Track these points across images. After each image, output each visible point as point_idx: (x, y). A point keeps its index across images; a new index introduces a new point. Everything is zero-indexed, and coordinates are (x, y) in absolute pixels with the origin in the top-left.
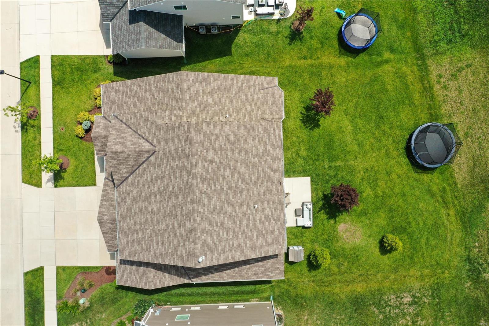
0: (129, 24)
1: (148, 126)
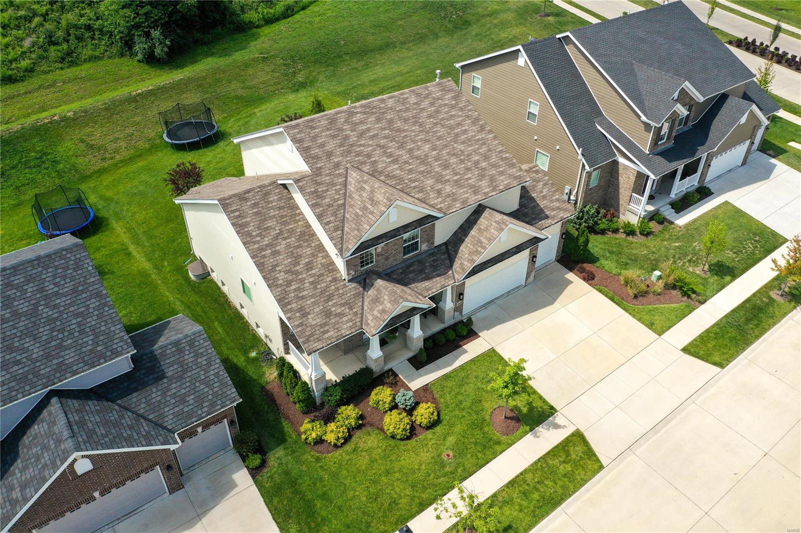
0: (165, 380)
1: (324, 189)
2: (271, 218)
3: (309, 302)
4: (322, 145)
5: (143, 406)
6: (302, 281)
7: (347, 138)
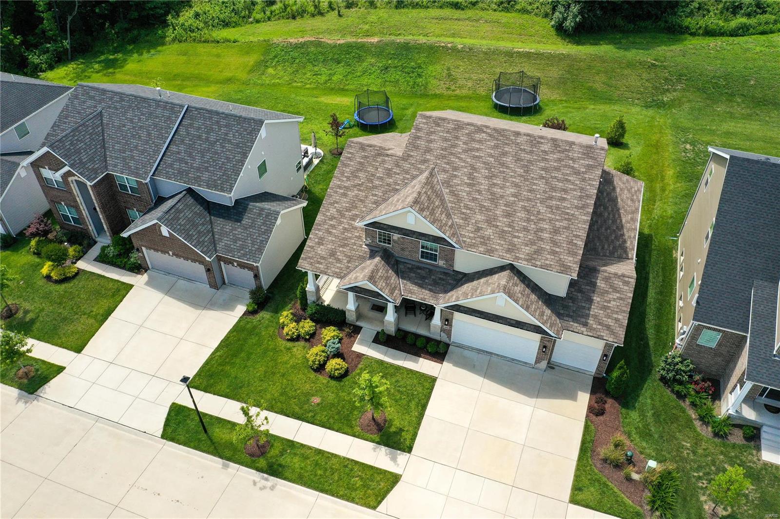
0: (239, 224)
1: (398, 171)
2: (366, 171)
3: (330, 238)
4: (431, 141)
5: (219, 228)
6: (341, 223)
7: (454, 146)
